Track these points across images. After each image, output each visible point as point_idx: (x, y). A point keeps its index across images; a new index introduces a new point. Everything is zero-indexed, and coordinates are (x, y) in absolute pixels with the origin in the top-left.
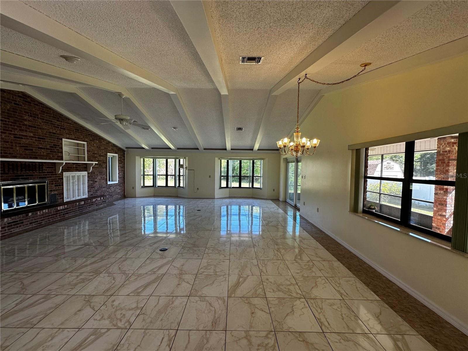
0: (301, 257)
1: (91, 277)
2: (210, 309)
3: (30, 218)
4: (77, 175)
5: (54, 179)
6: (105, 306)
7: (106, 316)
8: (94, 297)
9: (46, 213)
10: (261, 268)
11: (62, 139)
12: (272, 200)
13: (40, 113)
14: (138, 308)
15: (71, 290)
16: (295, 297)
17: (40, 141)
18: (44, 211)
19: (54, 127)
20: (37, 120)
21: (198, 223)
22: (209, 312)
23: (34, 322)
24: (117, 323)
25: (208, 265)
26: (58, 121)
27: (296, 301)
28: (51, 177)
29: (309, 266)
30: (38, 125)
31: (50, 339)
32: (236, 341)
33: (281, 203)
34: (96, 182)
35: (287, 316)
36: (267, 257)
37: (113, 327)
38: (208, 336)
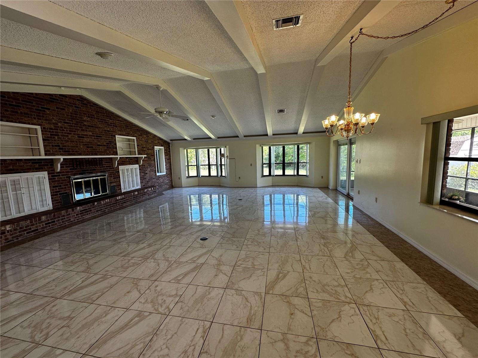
0: (352, 254)
1: (140, 262)
2: (246, 305)
3: (96, 207)
4: (131, 168)
5: (112, 172)
6: (149, 291)
7: (149, 300)
8: (142, 281)
9: (108, 203)
10: (304, 264)
11: (115, 136)
12: (320, 188)
13: (95, 114)
14: (177, 295)
15: (123, 272)
16: (343, 301)
17: (98, 139)
18: (106, 200)
19: (108, 125)
20: (94, 120)
21: (239, 213)
22: (245, 308)
23: (93, 299)
24: (158, 308)
25: (247, 257)
26: (110, 119)
27: (344, 305)
28: (109, 171)
29: (363, 266)
30: (95, 125)
31: (104, 315)
32: (272, 343)
33: (330, 191)
34: (147, 174)
35: (332, 322)
36: (311, 252)
37: (154, 312)
38: (242, 333)
